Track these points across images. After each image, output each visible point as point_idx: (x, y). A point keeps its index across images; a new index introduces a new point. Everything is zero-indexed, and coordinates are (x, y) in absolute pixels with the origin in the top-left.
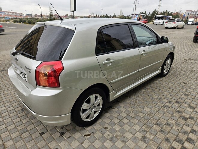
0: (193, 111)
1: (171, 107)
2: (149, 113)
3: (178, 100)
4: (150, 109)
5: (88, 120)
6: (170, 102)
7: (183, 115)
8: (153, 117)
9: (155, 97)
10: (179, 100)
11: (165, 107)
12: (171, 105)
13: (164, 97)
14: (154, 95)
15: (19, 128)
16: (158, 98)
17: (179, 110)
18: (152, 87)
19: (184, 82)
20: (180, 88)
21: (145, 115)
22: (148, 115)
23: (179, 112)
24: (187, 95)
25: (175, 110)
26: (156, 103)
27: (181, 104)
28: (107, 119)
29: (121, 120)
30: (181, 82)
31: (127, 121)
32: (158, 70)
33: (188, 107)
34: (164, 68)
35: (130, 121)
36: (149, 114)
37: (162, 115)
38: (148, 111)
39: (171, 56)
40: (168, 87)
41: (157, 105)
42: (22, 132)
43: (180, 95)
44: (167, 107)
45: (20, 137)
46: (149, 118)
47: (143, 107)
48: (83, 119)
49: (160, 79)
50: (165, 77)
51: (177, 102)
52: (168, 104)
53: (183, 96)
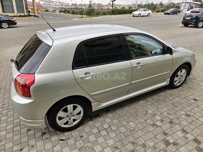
0: (183, 137)
1: (160, 127)
2: (132, 129)
3: (173, 120)
4: (135, 125)
6: (162, 121)
7: (167, 138)
8: (133, 135)
9: (150, 111)
10: (175, 121)
11: (154, 125)
12: (162, 124)
13: (160, 113)
14: (150, 109)
15: (15, 121)
16: (153, 114)
17: (166, 132)
18: (153, 100)
19: (197, 98)
20: (185, 106)
21: (126, 130)
22: (129, 131)
23: (165, 134)
24: (188, 116)
25: (163, 131)
26: (146, 119)
27: (174, 125)
28: (88, 127)
29: (99, 131)
30: (192, 98)
31: (105, 133)
32: (164, 82)
33: (180, 130)
34: (175, 80)
35: (108, 133)
36: (130, 131)
37: (144, 134)
38: (132, 126)
40: (171, 102)
41: (145, 122)
42: (16, 125)
43: (179, 114)
44: (155, 126)
45: (12, 129)
46: (129, 134)
47: (129, 121)
49: (169, 92)
50: (176, 89)
51: (171, 122)
52: (158, 123)
53: (183, 116)
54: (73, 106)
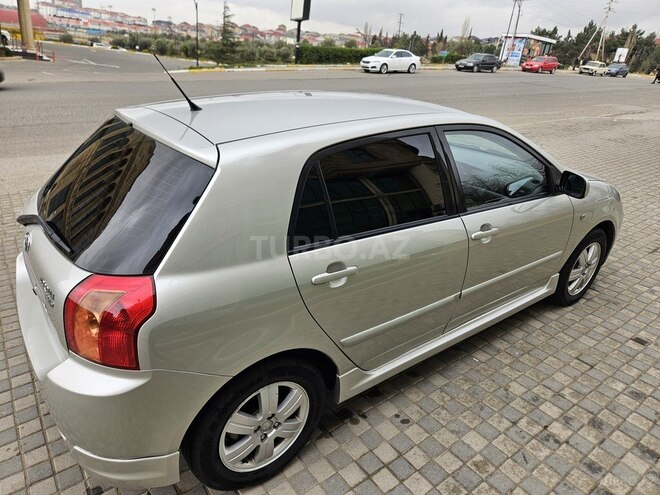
0: (648, 472)
1: (567, 442)
2: (478, 458)
3: (599, 416)
4: (486, 442)
5: (250, 467)
6: (567, 421)
7: (605, 483)
8: (491, 480)
9: (516, 389)
10: (604, 416)
11: (546, 437)
12: (570, 433)
13: (550, 393)
14: (515, 380)
16: (528, 397)
17: (593, 458)
18: (513, 346)
19: (643, 335)
20: (617, 364)
21: (461, 464)
22: (473, 468)
23: (593, 468)
24: (638, 396)
25: (580, 456)
26: (514, 417)
27: (607, 432)
29: (369, 477)
30: (629, 335)
31: (392, 482)
33: (631, 450)
35: (402, 481)
36: (476, 464)
37: (525, 473)
38: (477, 449)
39: (604, 234)
40: (574, 354)
41: (514, 429)
43: (611, 394)
44: (551, 441)
46: (476, 480)
47: (462, 429)
48: (230, 467)
49: (552, 316)
50: (571, 308)
51: (595, 423)
52: (556, 429)
53: (624, 399)
54: (279, 387)
